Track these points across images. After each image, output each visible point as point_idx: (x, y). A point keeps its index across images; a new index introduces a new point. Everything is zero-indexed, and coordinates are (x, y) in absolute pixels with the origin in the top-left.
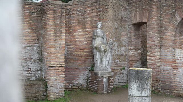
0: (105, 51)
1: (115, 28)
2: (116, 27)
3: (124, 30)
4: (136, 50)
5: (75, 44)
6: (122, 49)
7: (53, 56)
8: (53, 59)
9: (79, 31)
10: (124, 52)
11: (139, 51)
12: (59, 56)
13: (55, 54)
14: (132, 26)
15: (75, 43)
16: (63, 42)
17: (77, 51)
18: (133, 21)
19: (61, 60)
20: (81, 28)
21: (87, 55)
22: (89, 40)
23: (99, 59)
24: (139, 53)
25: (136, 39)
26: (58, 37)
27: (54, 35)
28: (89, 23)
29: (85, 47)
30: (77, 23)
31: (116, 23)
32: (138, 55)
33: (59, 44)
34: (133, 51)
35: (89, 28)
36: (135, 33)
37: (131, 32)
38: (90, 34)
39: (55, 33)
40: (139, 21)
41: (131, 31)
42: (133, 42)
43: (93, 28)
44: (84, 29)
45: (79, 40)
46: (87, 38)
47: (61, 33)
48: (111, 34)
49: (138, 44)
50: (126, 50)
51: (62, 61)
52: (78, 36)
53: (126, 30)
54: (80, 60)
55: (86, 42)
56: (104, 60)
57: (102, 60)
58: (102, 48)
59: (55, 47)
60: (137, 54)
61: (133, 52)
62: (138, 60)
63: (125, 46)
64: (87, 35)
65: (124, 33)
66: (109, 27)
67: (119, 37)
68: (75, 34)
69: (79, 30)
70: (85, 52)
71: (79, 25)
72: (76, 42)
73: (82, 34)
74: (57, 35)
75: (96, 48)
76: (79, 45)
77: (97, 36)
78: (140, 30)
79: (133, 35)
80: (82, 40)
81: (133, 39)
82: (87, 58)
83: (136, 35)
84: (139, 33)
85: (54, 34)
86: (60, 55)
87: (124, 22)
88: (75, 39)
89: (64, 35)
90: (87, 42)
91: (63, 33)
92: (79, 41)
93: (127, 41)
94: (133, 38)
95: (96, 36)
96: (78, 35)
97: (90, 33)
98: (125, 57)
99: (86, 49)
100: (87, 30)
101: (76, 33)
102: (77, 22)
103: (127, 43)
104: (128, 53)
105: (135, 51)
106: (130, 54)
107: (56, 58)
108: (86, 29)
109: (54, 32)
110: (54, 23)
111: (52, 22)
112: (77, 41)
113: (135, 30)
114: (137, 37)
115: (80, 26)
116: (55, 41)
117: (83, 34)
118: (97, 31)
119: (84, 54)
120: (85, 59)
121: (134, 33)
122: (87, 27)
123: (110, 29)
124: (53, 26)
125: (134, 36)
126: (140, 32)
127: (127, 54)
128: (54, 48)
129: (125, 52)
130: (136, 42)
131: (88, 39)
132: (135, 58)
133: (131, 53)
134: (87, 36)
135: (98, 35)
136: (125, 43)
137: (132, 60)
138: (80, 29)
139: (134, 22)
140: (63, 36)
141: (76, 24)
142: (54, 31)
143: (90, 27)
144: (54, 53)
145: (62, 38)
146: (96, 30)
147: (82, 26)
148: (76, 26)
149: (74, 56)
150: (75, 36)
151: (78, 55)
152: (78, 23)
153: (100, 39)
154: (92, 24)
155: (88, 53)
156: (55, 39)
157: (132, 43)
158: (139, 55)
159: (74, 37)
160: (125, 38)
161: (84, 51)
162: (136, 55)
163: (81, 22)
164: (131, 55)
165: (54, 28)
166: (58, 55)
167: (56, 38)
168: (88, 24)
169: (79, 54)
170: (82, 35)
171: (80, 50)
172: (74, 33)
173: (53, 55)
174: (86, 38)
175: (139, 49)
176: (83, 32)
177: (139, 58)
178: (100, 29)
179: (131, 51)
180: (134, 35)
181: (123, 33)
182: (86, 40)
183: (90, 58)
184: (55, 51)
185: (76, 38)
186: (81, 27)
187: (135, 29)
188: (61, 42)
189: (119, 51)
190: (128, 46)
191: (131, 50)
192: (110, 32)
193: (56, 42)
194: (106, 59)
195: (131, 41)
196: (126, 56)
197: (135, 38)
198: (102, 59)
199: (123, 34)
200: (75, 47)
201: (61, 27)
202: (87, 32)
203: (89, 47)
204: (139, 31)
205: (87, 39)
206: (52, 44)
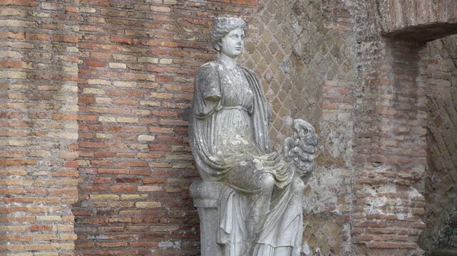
0: (276, 192)
1: (294, 54)
2: (299, 48)
3: (335, 68)
4: (402, 186)
5: (93, 149)
6: (323, 180)
7: (18, 214)
8: (17, 237)
9: (112, 65)
10: (335, 200)
11: (414, 194)
12: (47, 218)
13: (29, 206)
14: (382, 44)
15: (92, 140)
16: (71, 131)
17: (101, 192)
18: (389, 18)
19: (59, 241)
20: (122, 53)
21: (153, 216)
22: (162, 121)
23: (238, 239)
24: (412, 206)
25: (400, 122)
26: (43, 105)
27: (26, 93)
28: (165, 18)
29: (145, 166)
30: (102, 20)
31: (296, 26)
32: (410, 215)
33: (50, 144)
34: (386, 189)
35: (163, 53)
36: (397, 85)
37: (374, 83)
38: (168, 86)
39: (32, 77)
40: (433, 20)
41: (375, 75)
42: (387, 137)
43: (184, 52)
44: (139, 54)
45: (112, 119)
46: (156, 112)
47: (60, 79)
48: (275, 88)
49: (409, 151)
50: (344, 185)
51: (62, 245)
52: (108, 100)
53: (348, 67)
54: (119, 244)
55: (150, 134)
56: (267, 242)
57: (254, 243)
58: (261, 172)
59: (29, 161)
60: (406, 212)
61: (385, 199)
62: (410, 243)
63: (340, 163)
64: (154, 94)
65: (334, 82)
66: (262, 48)
67: (313, 109)
68: (95, 86)
69: (113, 60)
70: (143, 198)
71: (115, 32)
72: (100, 135)
73: (128, 84)
74: (40, 88)
75: (221, 173)
76: (114, 155)
77: (223, 102)
78: (422, 71)
79: (386, 99)
80: (130, 120)
81: (385, 120)
82: (155, 229)
83: (400, 98)
84: (415, 84)
85: (24, 83)
86: (54, 213)
87: (336, 21)
88: (91, 118)
89: (72, 94)
90: (152, 138)
91: (70, 78)
92: (115, 128)
93: (350, 133)
94: (387, 116)
95: (215, 100)
96: (110, 94)
97: (167, 79)
98: (340, 226)
99: (147, 180)
100: (155, 60)
101: (96, 77)
102: (104, 11)
103: (350, 143)
104: (359, 201)
105: (393, 190)
106: (371, 211)
107: (32, 231)
108: (149, 54)
109: (28, 71)
110: (28, 16)
111: (15, 12)
112: (101, 130)
113: (398, 68)
114: (406, 111)
115: (120, 36)
116: (30, 125)
117: (135, 84)
118: (221, 68)
119: (138, 205)
120: (146, 235)
121: (392, 87)
122: (151, 42)
123: (268, 60)
124: (20, 36)
125: (394, 106)
126: (419, 79)
127: (351, 208)
128: (22, 170)
129: (341, 199)
130: (401, 138)
131: (158, 117)
132: (397, 236)
133: (378, 202)
134: (155, 99)
135: (231, 94)
136: (342, 145)
137: (383, 244)
138: (120, 57)
139: (399, 24)
140: (69, 99)
141: (98, 24)
142: (24, 65)
143: (171, 44)
144: (26, 198)
145: (64, 109)
146: (213, 64)
147: (132, 37)
148: (100, 35)
149: (86, 221)
150: (93, 96)
151: (109, 213)
152: (107, 17)
153: (236, 116)
154: (178, 27)
155: (158, 204)
156: (29, 115)
157: (385, 142)
158: (417, 215)
159: (89, 104)
160: (342, 116)
161: (136, 192)
162: (401, 216)
163: (122, 14)
164: (378, 217)
165: (26, 51)
166: (43, 213)
167: (38, 111)
168: (158, 24)
169: (113, 205)
170: (130, 92)
171: (119, 181)
172: (91, 82)
173: (18, 209)
174: (146, 112)
175: (415, 181)
176: (131, 75)
177: (413, 231)
178: (233, 57)
179: (373, 193)
180: (389, 96)
181: (332, 87)
182: (149, 125)
183: (171, 229)
184: (29, 184)
185: (95, 109)
186: (122, 44)
187: (394, 65)
188: (62, 135)
189: (312, 195)
190: (358, 162)
191: (375, 184)
192: (269, 77)
193: (37, 130)
194: (278, 236)
195: (379, 135)
196: (347, 220)
197: (397, 117)
198: (258, 235)
199: (333, 92)
200: (95, 166)
201: (62, 41)
202: (152, 77)
203: (163, 165)
204: (415, 73)
205: (153, 118)
206: (16, 143)
